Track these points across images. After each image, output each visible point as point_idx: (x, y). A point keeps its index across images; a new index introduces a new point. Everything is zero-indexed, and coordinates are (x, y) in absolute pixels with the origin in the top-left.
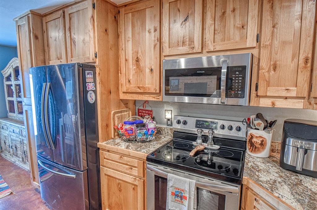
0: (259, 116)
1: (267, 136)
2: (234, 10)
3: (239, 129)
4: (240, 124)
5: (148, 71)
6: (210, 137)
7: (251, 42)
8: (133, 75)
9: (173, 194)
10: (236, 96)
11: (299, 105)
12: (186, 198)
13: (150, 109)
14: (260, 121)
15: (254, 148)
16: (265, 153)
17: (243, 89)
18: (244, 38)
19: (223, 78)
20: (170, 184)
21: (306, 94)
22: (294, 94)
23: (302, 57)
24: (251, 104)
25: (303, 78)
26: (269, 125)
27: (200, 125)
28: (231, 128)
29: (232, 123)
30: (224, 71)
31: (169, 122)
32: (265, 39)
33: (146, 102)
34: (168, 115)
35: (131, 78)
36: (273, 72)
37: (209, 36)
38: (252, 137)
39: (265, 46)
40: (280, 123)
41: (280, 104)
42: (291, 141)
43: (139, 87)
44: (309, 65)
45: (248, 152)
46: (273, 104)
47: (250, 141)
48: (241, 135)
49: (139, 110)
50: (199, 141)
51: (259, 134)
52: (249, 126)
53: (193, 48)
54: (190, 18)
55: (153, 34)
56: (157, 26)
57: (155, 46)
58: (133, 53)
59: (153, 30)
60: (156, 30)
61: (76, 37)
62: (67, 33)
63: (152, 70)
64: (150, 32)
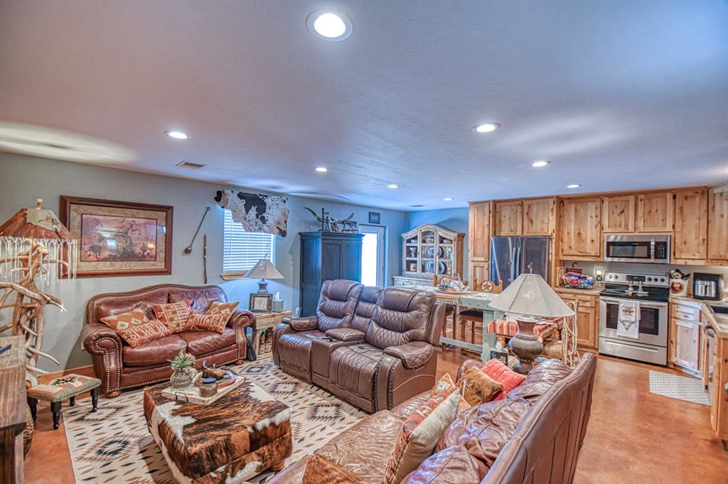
0: (677, 271)
1: (685, 283)
2: (657, 211)
3: (663, 280)
4: (664, 278)
5: (589, 241)
6: (640, 286)
7: (669, 228)
8: (575, 243)
9: (623, 311)
10: (661, 258)
11: (702, 263)
12: (633, 312)
13: (579, 268)
14: (678, 273)
15: (675, 291)
16: (684, 293)
17: (666, 254)
18: (665, 225)
19: (652, 247)
20: (621, 306)
21: (705, 258)
22: (698, 257)
23: (701, 238)
24: (672, 263)
25: (703, 249)
26: (684, 277)
27: (630, 278)
28: (656, 280)
29: (657, 277)
30: (653, 243)
31: (600, 278)
32: (678, 228)
33: (576, 262)
34: (599, 273)
35: (572, 244)
36: (684, 246)
37: (640, 223)
38: (673, 284)
39: (678, 232)
40: (692, 276)
41: (690, 263)
42: (699, 282)
43: (580, 252)
44: (706, 242)
45: (671, 293)
46: (686, 262)
47: (672, 287)
48: (665, 284)
49: (567, 269)
50: (631, 289)
51: (678, 281)
52: (671, 277)
53: (628, 229)
54: (625, 212)
55: (595, 218)
56: (599, 215)
57: (596, 226)
58: (575, 229)
59: (594, 216)
60: (597, 216)
61: (534, 219)
62: (525, 216)
63: (593, 241)
64: (591, 217)
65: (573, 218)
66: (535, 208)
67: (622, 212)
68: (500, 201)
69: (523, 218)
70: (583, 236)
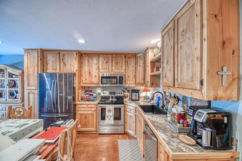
0: (126, 89)
1: (128, 94)
2: (119, 63)
3: (121, 93)
4: (122, 92)
5: (94, 76)
6: (114, 96)
7: (123, 71)
8: (88, 77)
9: (108, 111)
10: (121, 84)
11: (134, 85)
12: (111, 111)
13: (91, 90)
14: (126, 90)
15: (126, 98)
16: (128, 98)
17: (123, 83)
18: (122, 69)
19: (118, 79)
21: (135, 83)
22: (133, 83)
23: (134, 75)
24: (124, 86)
25: (134, 79)
26: (128, 91)
27: (111, 93)
28: (119, 93)
29: (119, 92)
30: (118, 77)
31: (99, 94)
32: (127, 71)
33: (89, 87)
34: (99, 91)
35: (87, 78)
36: (128, 78)
37: (114, 68)
38: (125, 95)
40: (131, 91)
41: (130, 85)
42: (133, 94)
43: (90, 82)
44: (135, 77)
45: (124, 99)
46: (129, 85)
47: (125, 96)
48: (122, 95)
49: (86, 90)
50: (111, 98)
51: (127, 93)
52: (124, 92)
53: (109, 71)
54: (108, 62)
55: (96, 65)
56: (98, 63)
57: (97, 69)
58: (88, 70)
59: (96, 64)
60: (97, 64)
61: (66, 63)
62: (61, 61)
63: (95, 76)
64: (95, 64)
65: (87, 64)
66: (66, 57)
67: (107, 63)
68: (46, 51)
69: (60, 62)
70: (91, 74)
